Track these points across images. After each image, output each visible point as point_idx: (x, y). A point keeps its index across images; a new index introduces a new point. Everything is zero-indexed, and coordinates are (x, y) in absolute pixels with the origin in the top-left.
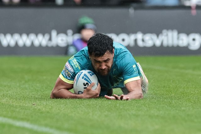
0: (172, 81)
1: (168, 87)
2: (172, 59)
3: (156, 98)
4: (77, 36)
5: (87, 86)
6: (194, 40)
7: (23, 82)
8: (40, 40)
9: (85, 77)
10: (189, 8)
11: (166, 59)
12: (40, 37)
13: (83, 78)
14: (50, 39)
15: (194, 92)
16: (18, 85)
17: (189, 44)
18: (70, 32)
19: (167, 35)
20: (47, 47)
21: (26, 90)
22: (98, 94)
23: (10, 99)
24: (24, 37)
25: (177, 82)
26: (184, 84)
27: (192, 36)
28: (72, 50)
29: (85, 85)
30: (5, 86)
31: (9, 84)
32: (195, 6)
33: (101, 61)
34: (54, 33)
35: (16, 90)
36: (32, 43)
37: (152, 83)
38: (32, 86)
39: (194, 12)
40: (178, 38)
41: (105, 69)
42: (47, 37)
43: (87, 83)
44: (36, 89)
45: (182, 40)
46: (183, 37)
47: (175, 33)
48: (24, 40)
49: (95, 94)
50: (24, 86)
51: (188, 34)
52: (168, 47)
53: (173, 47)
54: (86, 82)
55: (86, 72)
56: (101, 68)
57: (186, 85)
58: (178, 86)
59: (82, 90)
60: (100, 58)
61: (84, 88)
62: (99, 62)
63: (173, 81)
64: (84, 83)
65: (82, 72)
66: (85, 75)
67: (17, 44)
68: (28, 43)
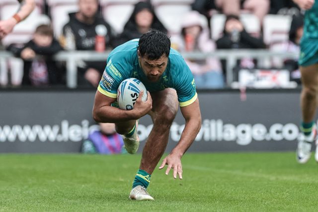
0: (215, 185)
1: (211, 192)
2: (216, 156)
3: (196, 207)
4: (94, 128)
5: (135, 98)
6: (244, 132)
7: (26, 187)
8: (48, 133)
9: (131, 87)
10: (238, 91)
11: (208, 156)
12: (47, 129)
13: (129, 88)
14: (60, 132)
15: (245, 198)
16: (19, 190)
17: (237, 138)
18: (85, 123)
19: (210, 126)
20: (56, 142)
21: (30, 197)
22: (150, 106)
23: (10, 209)
24: (27, 129)
25: (223, 186)
26: (232, 189)
27: (242, 127)
28: (88, 146)
29: (133, 97)
30: (3, 192)
31: (8, 190)
32: (245, 88)
33: (154, 65)
34: (65, 125)
35: (17, 197)
36: (37, 137)
37: (190, 188)
38: (38, 193)
39: (243, 96)
40: (223, 130)
41: (157, 75)
42: (56, 129)
43: (135, 94)
44: (42, 196)
45: (229, 132)
46: (230, 128)
47: (220, 124)
48: (27, 133)
49: (148, 106)
50: (27, 192)
51: (236, 125)
52: (210, 141)
53: (216, 141)
54: (133, 92)
55: (130, 81)
56: (152, 73)
57: (234, 190)
58: (224, 191)
59: (131, 103)
60: (155, 61)
61: (133, 100)
62: (152, 66)
63: (217, 185)
64: (132, 95)
65: (126, 82)
66: (131, 84)
67: (17, 138)
68: (32, 137)
